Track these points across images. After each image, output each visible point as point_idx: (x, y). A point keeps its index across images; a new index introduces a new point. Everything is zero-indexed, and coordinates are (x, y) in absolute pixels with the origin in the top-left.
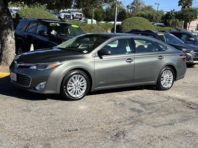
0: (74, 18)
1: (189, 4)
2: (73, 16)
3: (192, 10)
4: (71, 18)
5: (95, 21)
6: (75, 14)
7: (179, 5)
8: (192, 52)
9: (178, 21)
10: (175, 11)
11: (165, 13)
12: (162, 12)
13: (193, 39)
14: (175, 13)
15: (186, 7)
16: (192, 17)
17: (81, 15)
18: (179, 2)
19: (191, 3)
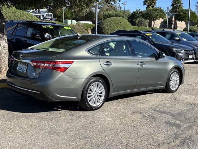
0: (44, 18)
1: (153, 4)
2: (43, 16)
3: (156, 10)
4: (42, 19)
5: (74, 22)
6: (45, 14)
7: (144, 4)
8: (182, 51)
9: (144, 20)
10: (140, 11)
11: (132, 12)
12: (128, 11)
13: (178, 38)
14: (141, 12)
15: (150, 7)
16: (157, 16)
17: (51, 15)
18: (144, 2)
19: (155, 3)
